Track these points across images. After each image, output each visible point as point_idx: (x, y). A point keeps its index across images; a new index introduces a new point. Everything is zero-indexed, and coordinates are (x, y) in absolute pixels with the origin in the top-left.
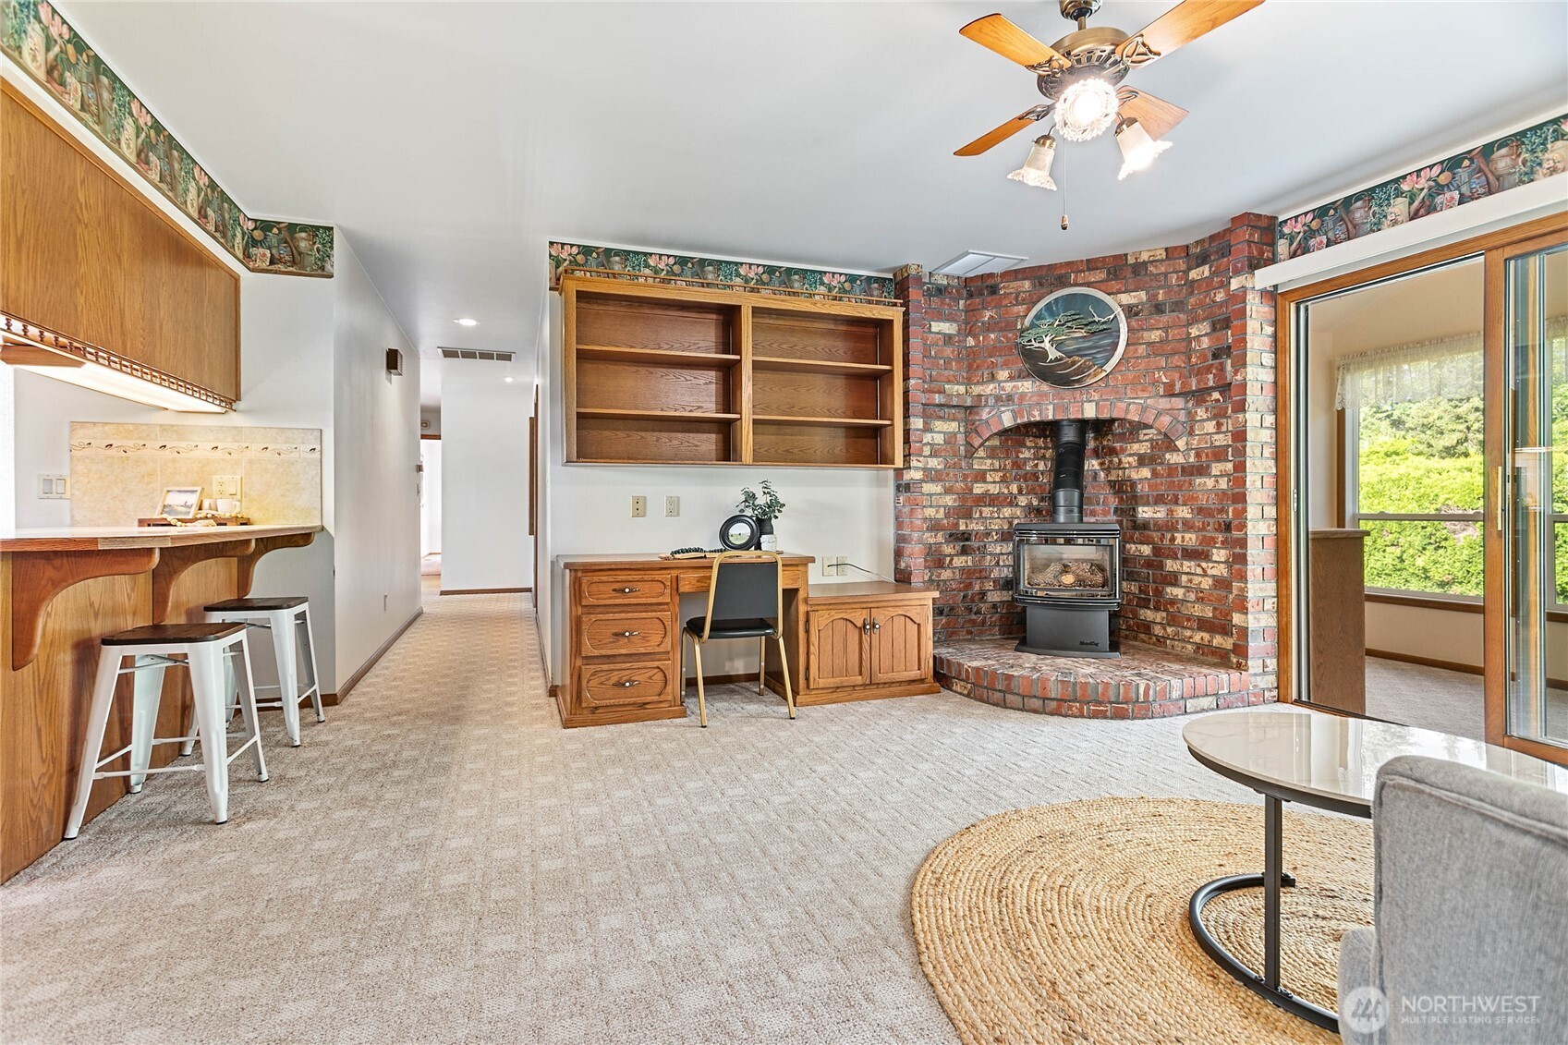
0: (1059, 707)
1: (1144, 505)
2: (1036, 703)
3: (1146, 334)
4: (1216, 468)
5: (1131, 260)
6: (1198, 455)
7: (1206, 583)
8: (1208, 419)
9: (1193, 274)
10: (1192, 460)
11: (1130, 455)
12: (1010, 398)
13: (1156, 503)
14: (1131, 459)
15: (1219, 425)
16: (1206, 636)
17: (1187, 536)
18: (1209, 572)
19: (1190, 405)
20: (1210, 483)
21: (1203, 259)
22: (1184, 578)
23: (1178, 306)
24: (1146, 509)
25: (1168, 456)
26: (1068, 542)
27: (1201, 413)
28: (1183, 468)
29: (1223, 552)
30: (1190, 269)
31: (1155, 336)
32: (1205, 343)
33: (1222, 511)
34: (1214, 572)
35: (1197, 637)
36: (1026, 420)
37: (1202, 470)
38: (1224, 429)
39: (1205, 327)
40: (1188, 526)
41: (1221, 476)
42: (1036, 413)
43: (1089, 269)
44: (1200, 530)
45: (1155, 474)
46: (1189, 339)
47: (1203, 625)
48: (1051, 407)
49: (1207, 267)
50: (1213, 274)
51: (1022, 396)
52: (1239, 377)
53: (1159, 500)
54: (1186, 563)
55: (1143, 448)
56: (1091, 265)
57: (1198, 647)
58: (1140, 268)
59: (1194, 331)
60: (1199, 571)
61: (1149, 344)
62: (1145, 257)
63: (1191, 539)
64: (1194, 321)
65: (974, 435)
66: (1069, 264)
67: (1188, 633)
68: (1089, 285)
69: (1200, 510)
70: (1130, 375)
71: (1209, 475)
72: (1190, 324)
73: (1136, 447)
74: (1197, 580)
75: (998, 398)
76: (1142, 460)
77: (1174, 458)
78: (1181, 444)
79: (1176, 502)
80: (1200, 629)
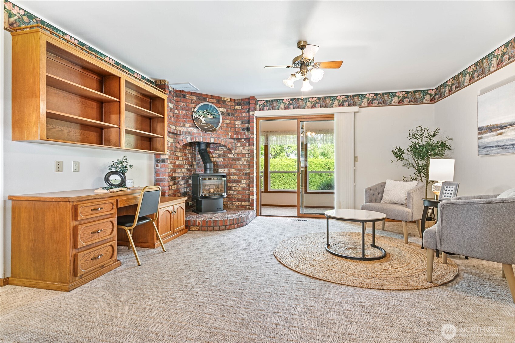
0: (229, 227)
1: (221, 168)
2: (223, 227)
3: (226, 121)
4: (243, 159)
5: (222, 99)
6: (237, 155)
7: (240, 189)
8: (241, 146)
9: (236, 107)
10: (236, 156)
11: (216, 154)
12: (189, 133)
13: (224, 168)
14: (216, 155)
15: (244, 148)
16: (240, 203)
17: (234, 177)
18: (241, 186)
19: (235, 142)
20: (241, 163)
21: (239, 104)
22: (233, 188)
23: (233, 115)
24: (221, 169)
25: (228, 155)
26: (210, 179)
27: (239, 144)
28: (233, 159)
29: (245, 180)
30: (235, 106)
31: (228, 122)
32: (240, 126)
33: (244, 170)
34: (242, 186)
35: (237, 204)
36: (194, 141)
37: (239, 159)
38: (245, 149)
39: (240, 122)
40: (234, 174)
41: (244, 161)
42: (198, 139)
43: (212, 98)
44: (238, 175)
45: (224, 159)
46: (235, 124)
47: (239, 200)
48: (202, 138)
49: (240, 107)
50: (243, 109)
51: (193, 133)
52: (252, 137)
53: (225, 167)
54: (234, 184)
55: (221, 152)
56: (213, 97)
57: (237, 206)
58: (224, 102)
59: (237, 122)
60: (238, 186)
61: (227, 124)
62: (225, 99)
63: (235, 177)
64: (237, 120)
65: (177, 144)
66: (207, 95)
67: (234, 203)
68: (212, 103)
69: (238, 170)
70: (222, 131)
71: (241, 161)
72: (235, 120)
73: (218, 152)
74: (237, 188)
75: (186, 133)
76: (220, 156)
77: (231, 156)
78: (233, 152)
79: (231, 168)
80: (238, 201)
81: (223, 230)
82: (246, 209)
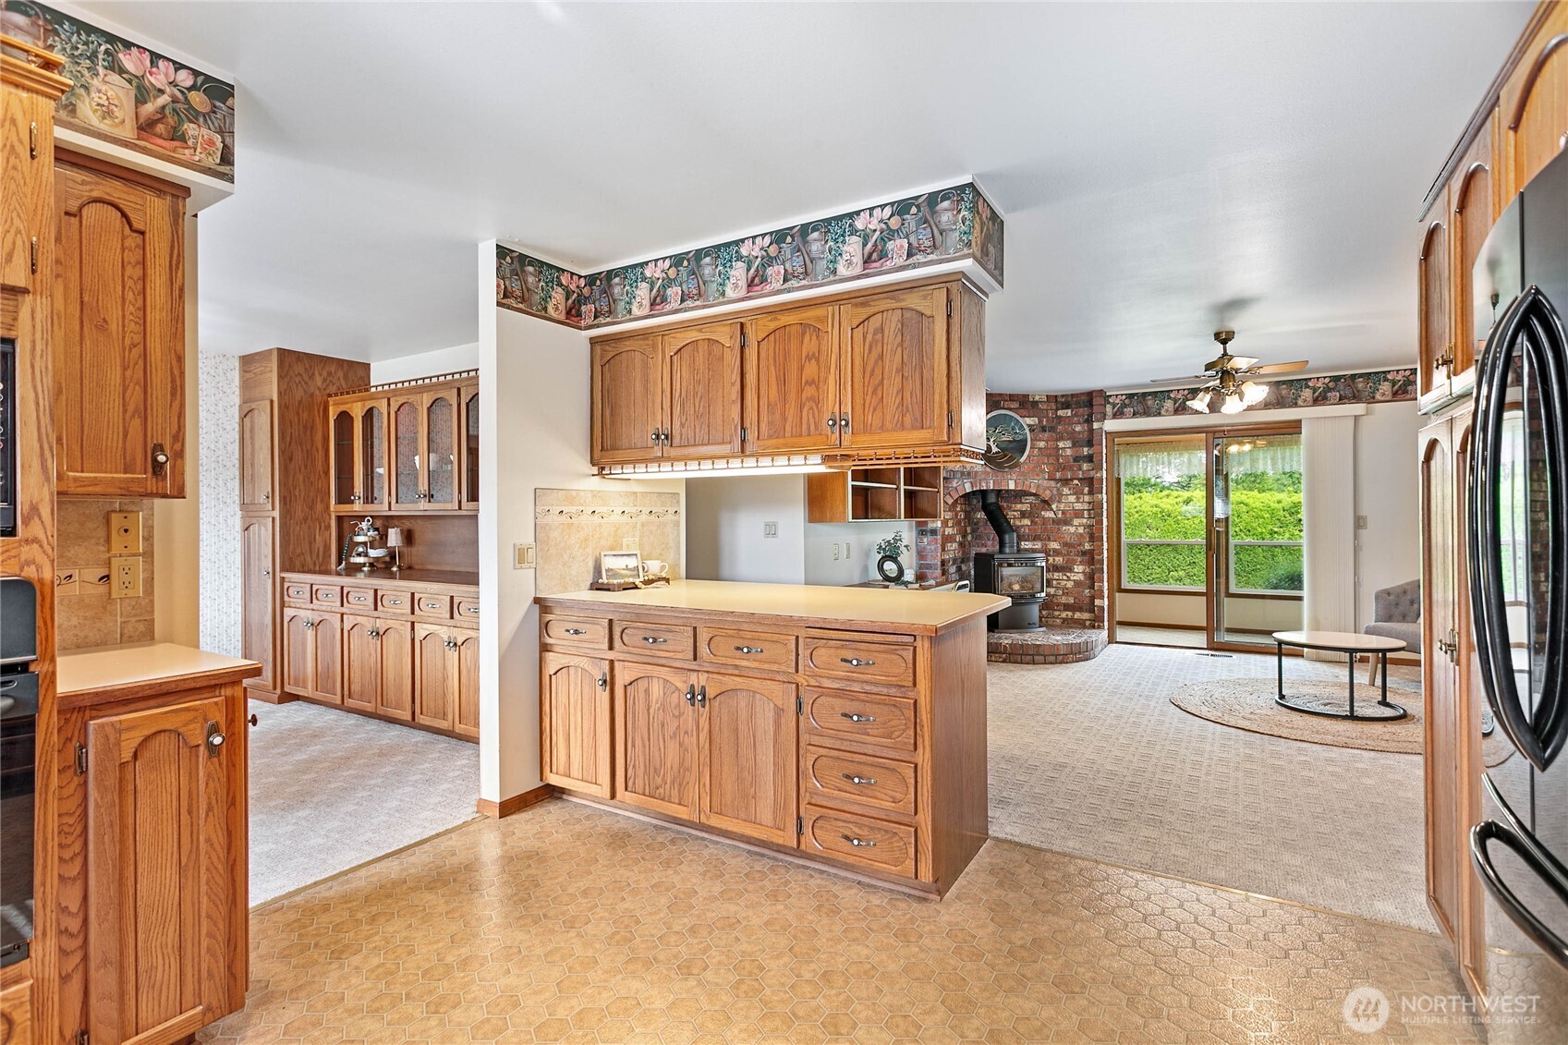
0: (1063, 658)
1: (1026, 541)
2: (1052, 658)
3: (1038, 443)
4: (1076, 522)
5: (1031, 399)
6: (1063, 513)
7: (1070, 584)
8: (1071, 494)
9: (1060, 413)
10: (1060, 516)
11: (1014, 511)
12: (969, 473)
13: (1034, 540)
14: (1015, 513)
15: (1078, 498)
16: (1070, 614)
17: (1057, 559)
18: (1072, 578)
19: (1058, 485)
20: (1072, 529)
21: (1066, 406)
22: (1055, 582)
23: (1052, 429)
24: (1027, 543)
25: (1043, 513)
27: (1066, 491)
28: (1053, 521)
29: (1081, 567)
30: (1057, 409)
31: (1042, 444)
32: (1069, 452)
33: (1079, 545)
34: (1075, 578)
35: (1064, 615)
36: (978, 488)
37: (1067, 522)
38: (1081, 500)
39: (1068, 444)
40: (1057, 552)
41: (1080, 526)
42: (984, 485)
43: (1010, 400)
44: (1065, 555)
45: (1032, 522)
46: (1057, 449)
47: (1067, 607)
48: (992, 482)
49: (1069, 411)
50: (1073, 416)
51: (976, 472)
52: (1098, 475)
53: (1036, 538)
54: (1056, 574)
55: (1025, 507)
56: (1012, 397)
57: (1064, 620)
58: (1035, 404)
59: (1061, 445)
60: (1065, 578)
61: (1040, 449)
62: (1037, 398)
63: (1059, 560)
64: (1062, 439)
65: (948, 496)
66: (1001, 395)
67: (1057, 613)
68: (1010, 409)
69: (1065, 544)
70: (1032, 466)
71: (1072, 525)
72: (1057, 440)
73: (1019, 506)
74: (1063, 583)
75: (963, 473)
76: (1023, 515)
77: (1050, 515)
78: (1054, 506)
79: (1049, 540)
80: (1065, 610)
81: (1052, 663)
82: (1084, 627)
